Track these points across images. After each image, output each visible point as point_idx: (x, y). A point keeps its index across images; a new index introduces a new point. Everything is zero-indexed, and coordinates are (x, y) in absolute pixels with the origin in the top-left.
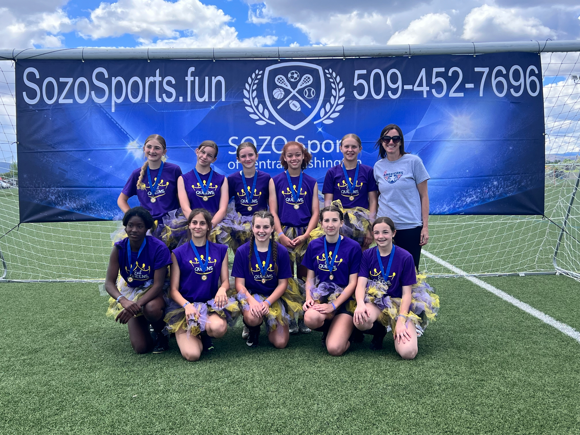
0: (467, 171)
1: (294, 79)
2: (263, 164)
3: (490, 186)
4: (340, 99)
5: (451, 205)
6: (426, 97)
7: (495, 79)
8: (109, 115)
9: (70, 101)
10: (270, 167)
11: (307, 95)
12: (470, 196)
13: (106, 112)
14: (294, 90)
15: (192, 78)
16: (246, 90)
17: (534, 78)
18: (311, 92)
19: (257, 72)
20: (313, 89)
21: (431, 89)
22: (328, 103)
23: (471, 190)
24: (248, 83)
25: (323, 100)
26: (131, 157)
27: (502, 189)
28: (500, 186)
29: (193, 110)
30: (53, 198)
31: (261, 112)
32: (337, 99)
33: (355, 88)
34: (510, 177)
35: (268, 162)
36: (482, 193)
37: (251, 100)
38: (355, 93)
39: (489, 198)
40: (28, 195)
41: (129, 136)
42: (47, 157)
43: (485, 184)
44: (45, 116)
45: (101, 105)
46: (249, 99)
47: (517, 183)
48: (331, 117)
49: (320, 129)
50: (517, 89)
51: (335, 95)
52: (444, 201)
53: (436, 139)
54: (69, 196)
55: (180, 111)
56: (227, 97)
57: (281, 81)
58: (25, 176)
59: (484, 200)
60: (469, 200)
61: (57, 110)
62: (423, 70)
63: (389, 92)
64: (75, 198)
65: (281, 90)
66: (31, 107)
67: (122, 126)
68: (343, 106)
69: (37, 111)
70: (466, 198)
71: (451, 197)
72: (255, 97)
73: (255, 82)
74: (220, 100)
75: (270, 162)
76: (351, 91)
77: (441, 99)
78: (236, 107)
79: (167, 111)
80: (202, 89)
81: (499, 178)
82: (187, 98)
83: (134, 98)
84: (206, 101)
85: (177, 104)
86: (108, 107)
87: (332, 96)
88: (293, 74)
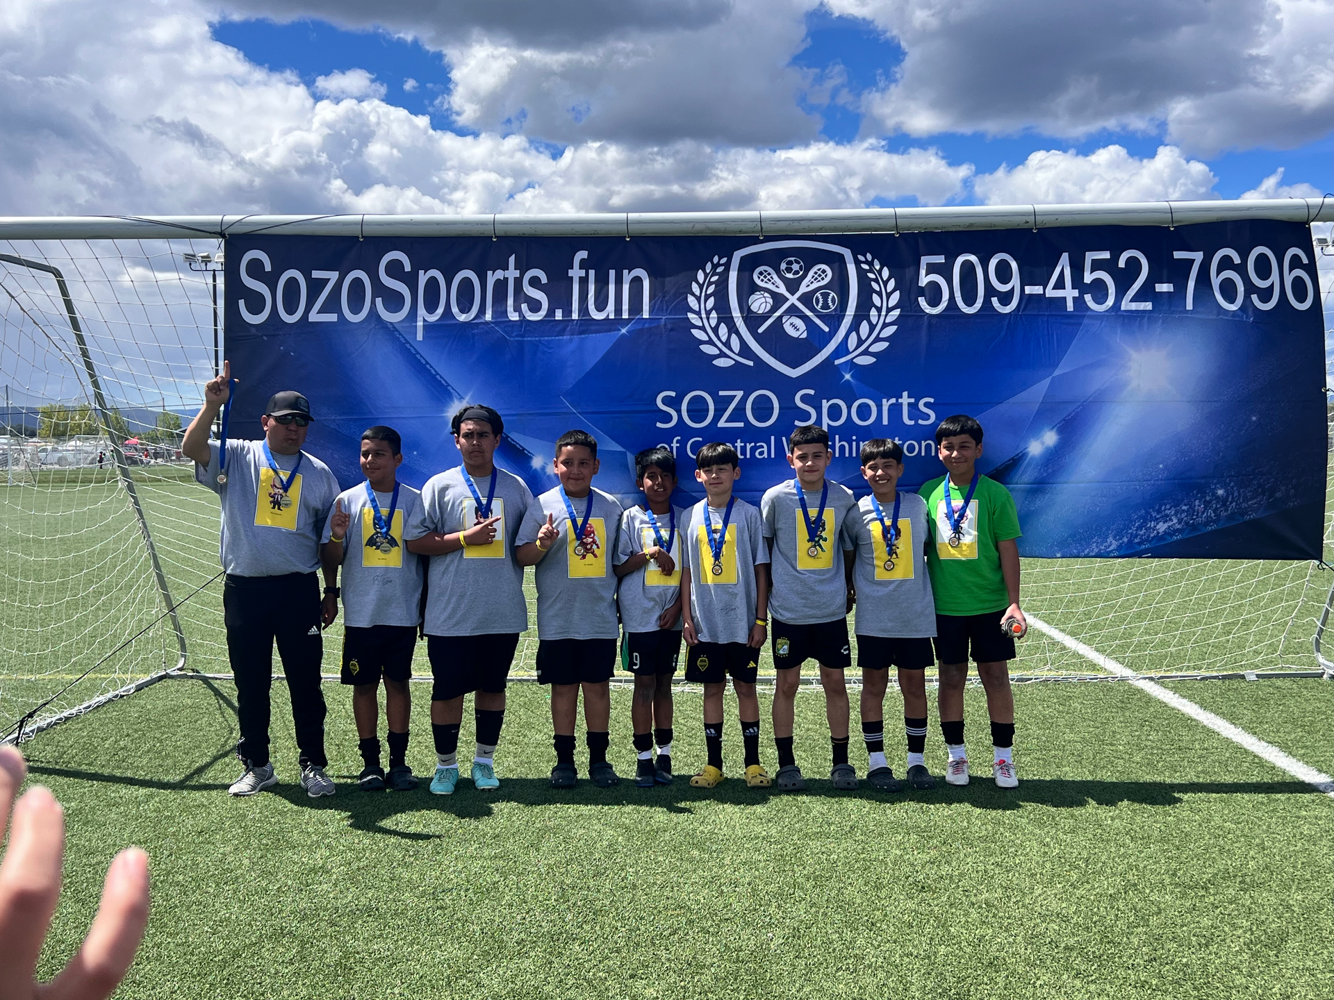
0: (1161, 466)
1: (793, 274)
3: (1207, 498)
4: (890, 313)
5: (1124, 536)
6: (1072, 310)
7: (1218, 275)
8: (411, 346)
9: (333, 318)
11: (820, 305)
12: (1165, 518)
13: (405, 340)
14: (793, 295)
16: (693, 294)
17: (1300, 273)
18: (830, 300)
19: (716, 259)
20: (832, 294)
21: (1082, 294)
22: (865, 322)
23: (1166, 506)
24: (697, 282)
25: (855, 316)
27: (1233, 503)
28: (1230, 499)
29: (583, 336)
31: (724, 339)
32: (884, 313)
33: (922, 292)
34: (1251, 480)
36: (1191, 512)
37: (704, 316)
38: (922, 301)
39: (1206, 524)
41: (451, 390)
43: (1197, 494)
44: (282, 348)
45: (396, 326)
46: (698, 313)
47: (1267, 494)
48: (870, 350)
49: (848, 377)
50: (1266, 295)
51: (879, 305)
52: (1108, 529)
55: (557, 338)
56: (653, 310)
57: (765, 277)
59: (1194, 527)
60: (1162, 527)
61: (304, 335)
62: (1065, 256)
63: (995, 300)
65: (766, 295)
66: (253, 331)
67: (437, 369)
68: (896, 327)
69: (265, 338)
70: (1158, 524)
71: (1126, 520)
72: (711, 310)
73: (712, 280)
74: (638, 317)
75: (743, 444)
76: (913, 297)
77: (1104, 316)
78: (672, 330)
79: (529, 339)
80: (603, 293)
81: (1227, 481)
82: (571, 312)
83: (462, 311)
84: (610, 317)
85: (552, 324)
86: (409, 330)
87: (873, 308)
88: (790, 263)
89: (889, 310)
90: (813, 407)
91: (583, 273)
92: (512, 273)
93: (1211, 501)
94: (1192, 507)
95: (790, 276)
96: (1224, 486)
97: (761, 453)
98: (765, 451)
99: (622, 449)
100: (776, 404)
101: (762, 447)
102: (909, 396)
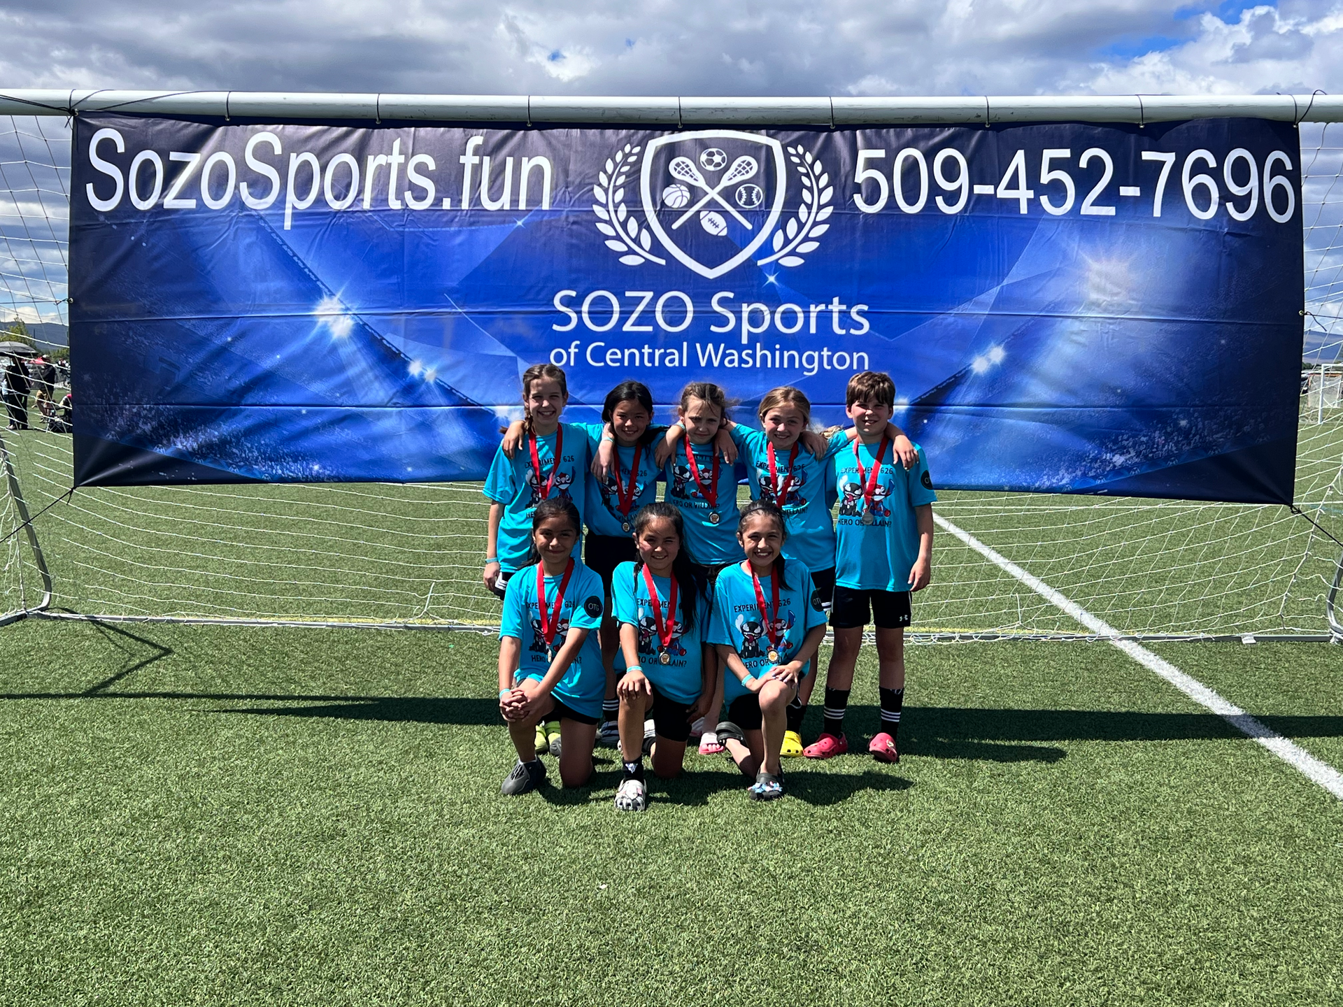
0: (1119, 391)
1: (715, 166)
2: (632, 356)
4: (822, 211)
5: (1077, 470)
6: (1026, 212)
7: (1190, 179)
8: (277, 236)
9: (191, 204)
10: (649, 362)
11: (743, 200)
12: (1124, 450)
13: (271, 228)
14: (713, 188)
16: (600, 185)
17: (1281, 179)
18: (754, 195)
19: (627, 149)
20: (757, 188)
21: (1037, 195)
22: (793, 219)
24: (605, 172)
25: (782, 212)
26: (324, 334)
29: (474, 228)
30: (147, 428)
31: (633, 237)
32: (814, 209)
33: (858, 189)
35: (646, 350)
36: (1150, 444)
37: (611, 208)
38: (857, 198)
41: (321, 286)
42: (135, 333)
44: (133, 238)
45: (262, 213)
46: (605, 206)
47: (1234, 427)
48: (797, 250)
49: (772, 279)
50: (1242, 204)
51: (810, 202)
52: (1060, 460)
53: (1047, 312)
55: (444, 229)
56: (554, 201)
57: (683, 169)
59: (1154, 462)
60: (1119, 460)
61: (159, 224)
62: (1021, 154)
63: (939, 200)
65: (683, 188)
66: (102, 218)
67: (305, 262)
68: (826, 227)
69: (115, 227)
70: (1114, 456)
73: (622, 171)
74: (537, 208)
75: (651, 351)
76: (848, 193)
77: (1061, 220)
78: (574, 223)
79: (411, 229)
80: (498, 183)
81: (1192, 410)
82: (460, 201)
83: (337, 198)
84: (505, 208)
85: (438, 213)
86: (276, 218)
87: (803, 205)
88: (711, 154)
89: (820, 207)
90: (732, 312)
91: (476, 160)
92: (396, 159)
94: (1152, 439)
95: (711, 168)
96: (1188, 416)
97: (672, 361)
98: (676, 359)
99: (512, 354)
100: (690, 307)
101: (673, 354)
102: (840, 303)
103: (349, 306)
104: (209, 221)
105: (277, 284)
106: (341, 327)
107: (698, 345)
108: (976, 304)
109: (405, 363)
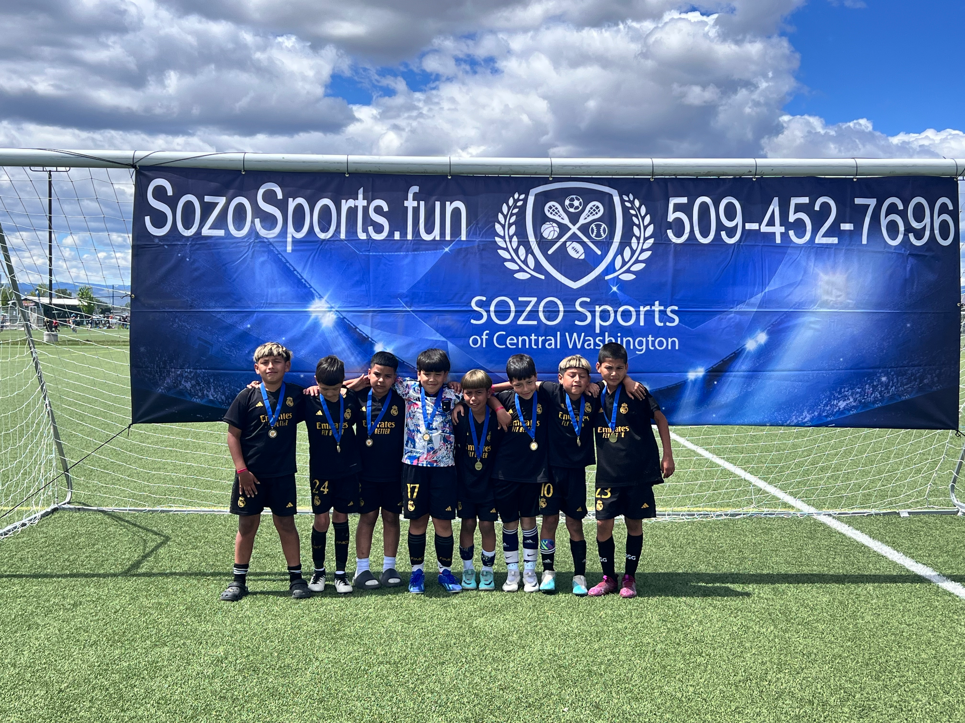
0: (841, 359)
1: (575, 209)
2: (524, 341)
3: (875, 383)
4: (647, 242)
5: (815, 411)
6: (780, 242)
7: (886, 217)
8: (282, 256)
9: (221, 233)
10: (535, 345)
11: (595, 233)
12: (845, 398)
13: (278, 251)
14: (574, 225)
15: (415, 204)
16: (499, 223)
17: (945, 217)
18: (602, 230)
19: (516, 196)
20: (603, 225)
21: (787, 230)
22: (628, 247)
23: (846, 389)
24: (502, 213)
25: (620, 243)
26: (316, 325)
27: (894, 388)
28: (891, 384)
29: (416, 253)
30: (188, 385)
31: (523, 258)
32: (642, 241)
33: (670, 226)
34: (907, 370)
35: (533, 337)
36: (863, 393)
37: (507, 240)
38: (670, 233)
39: (874, 402)
40: (146, 379)
41: (313, 291)
42: (180, 320)
43: (867, 380)
44: (179, 255)
45: (271, 240)
46: (503, 238)
47: (918, 380)
48: (631, 269)
49: (615, 289)
50: (919, 235)
51: (638, 235)
52: (804, 405)
53: (794, 309)
54: (213, 382)
55: (396, 253)
56: (469, 234)
57: (554, 211)
58: (142, 349)
59: (865, 405)
60: (842, 404)
61: (198, 246)
62: (776, 200)
63: (723, 233)
64: (223, 386)
65: (554, 225)
66: (157, 241)
67: (302, 275)
68: (651, 252)
69: (166, 247)
70: (839, 402)
71: (816, 399)
72: (513, 236)
73: (513, 212)
74: (458, 239)
75: (536, 338)
76: (663, 229)
77: (803, 247)
78: (483, 250)
79: (374, 253)
80: (431, 220)
81: (889, 371)
82: (406, 233)
83: (322, 230)
84: (436, 239)
85: (391, 242)
86: (281, 244)
87: (634, 237)
88: (572, 200)
89: (646, 239)
90: (589, 311)
93: (878, 385)
95: (572, 210)
96: (887, 374)
97: (550, 345)
98: (553, 343)
99: (444, 339)
100: (561, 308)
101: (551, 340)
102: (660, 305)
103: (333, 305)
104: (234, 245)
105: (283, 289)
106: (328, 320)
107: (567, 334)
108: (748, 305)
109: (372, 345)
